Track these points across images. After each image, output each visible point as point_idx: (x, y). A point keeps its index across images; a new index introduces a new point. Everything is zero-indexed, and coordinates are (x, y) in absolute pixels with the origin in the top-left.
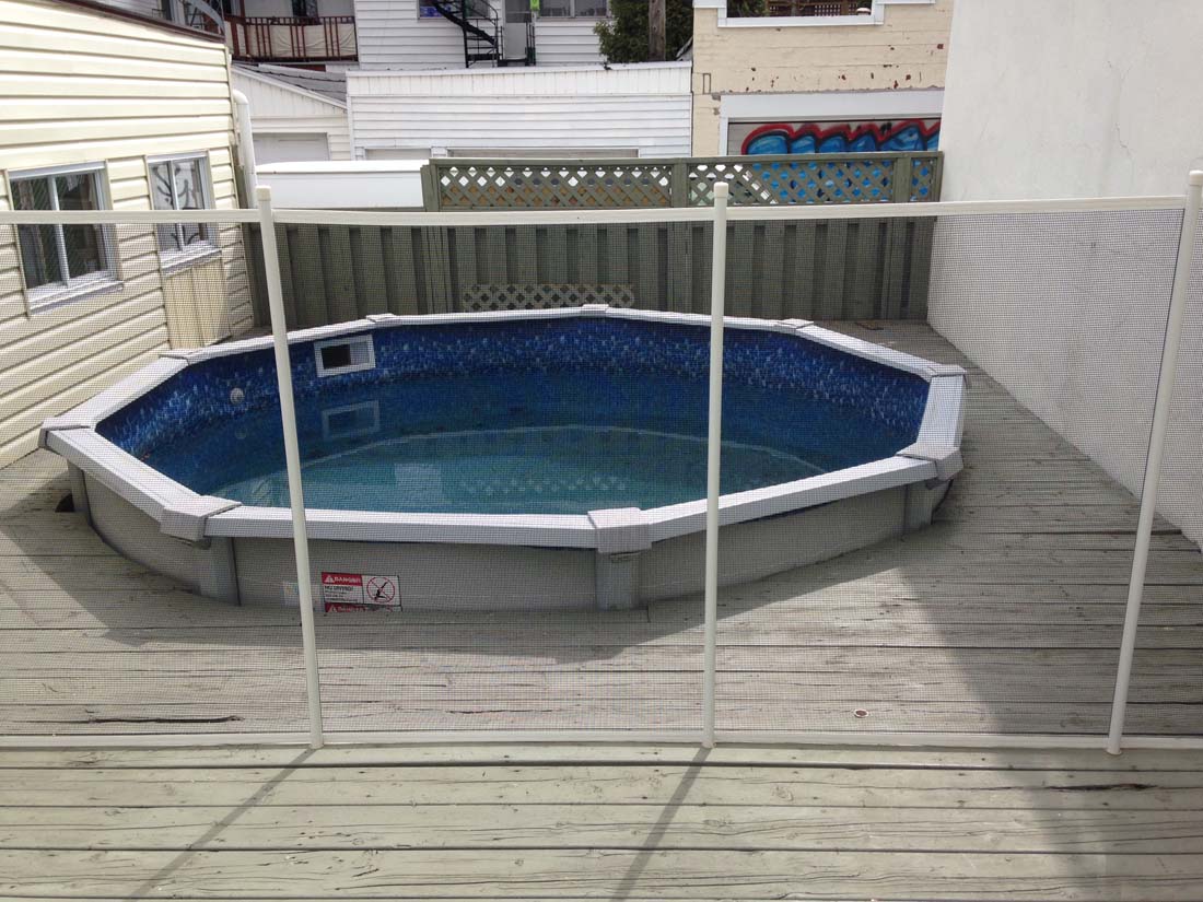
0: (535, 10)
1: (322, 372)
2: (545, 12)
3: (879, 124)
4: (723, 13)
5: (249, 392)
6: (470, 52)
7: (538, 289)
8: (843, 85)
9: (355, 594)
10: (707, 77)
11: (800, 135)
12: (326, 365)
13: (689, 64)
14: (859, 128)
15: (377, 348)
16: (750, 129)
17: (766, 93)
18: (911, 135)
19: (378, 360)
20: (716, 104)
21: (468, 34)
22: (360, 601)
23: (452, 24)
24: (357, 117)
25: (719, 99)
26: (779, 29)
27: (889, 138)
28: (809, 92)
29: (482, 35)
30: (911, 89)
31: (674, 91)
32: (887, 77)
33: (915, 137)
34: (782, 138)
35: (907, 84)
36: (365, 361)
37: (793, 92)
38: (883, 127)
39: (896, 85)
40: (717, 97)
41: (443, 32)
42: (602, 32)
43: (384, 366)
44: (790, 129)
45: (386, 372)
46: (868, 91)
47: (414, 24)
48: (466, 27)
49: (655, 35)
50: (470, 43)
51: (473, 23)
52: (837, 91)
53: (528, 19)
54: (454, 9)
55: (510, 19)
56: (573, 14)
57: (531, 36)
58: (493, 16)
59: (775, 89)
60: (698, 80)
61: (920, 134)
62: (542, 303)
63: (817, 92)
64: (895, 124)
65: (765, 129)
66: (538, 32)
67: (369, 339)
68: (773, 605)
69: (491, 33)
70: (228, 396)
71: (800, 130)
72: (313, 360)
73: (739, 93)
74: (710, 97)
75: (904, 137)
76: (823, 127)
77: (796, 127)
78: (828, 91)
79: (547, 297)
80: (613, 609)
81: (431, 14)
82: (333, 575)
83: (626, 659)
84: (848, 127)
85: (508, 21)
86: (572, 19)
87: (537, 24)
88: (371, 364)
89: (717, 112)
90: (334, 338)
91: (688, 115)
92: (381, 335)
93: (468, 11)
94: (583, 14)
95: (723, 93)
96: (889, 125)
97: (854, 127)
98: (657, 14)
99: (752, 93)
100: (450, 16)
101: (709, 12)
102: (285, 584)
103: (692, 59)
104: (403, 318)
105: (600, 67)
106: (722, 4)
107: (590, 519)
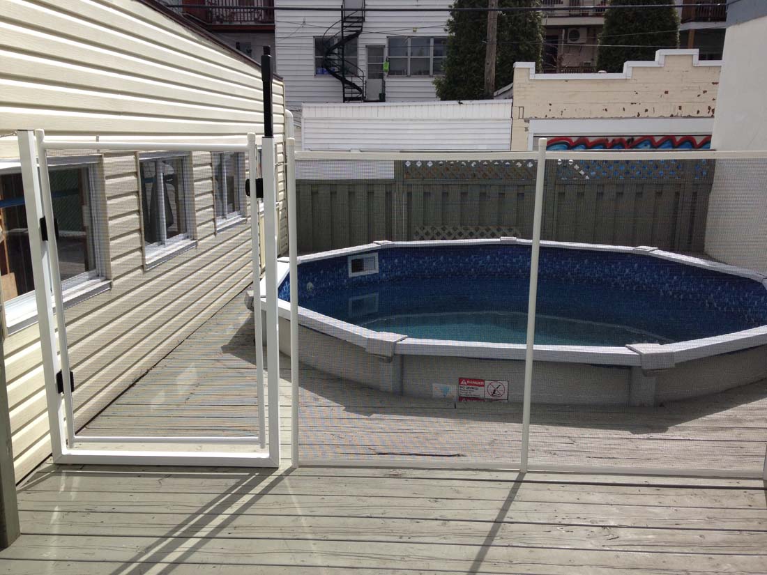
0: (386, 71)
1: (351, 275)
2: (391, 73)
3: (626, 139)
4: (534, 71)
5: (316, 284)
6: (346, 95)
7: (461, 229)
8: (606, 115)
9: (479, 392)
10: (521, 109)
11: (577, 144)
12: (353, 271)
13: (511, 101)
14: (614, 140)
15: (380, 260)
17: (558, 118)
18: (646, 145)
19: (380, 268)
20: (526, 125)
21: (346, 85)
22: (482, 396)
23: (335, 79)
24: (307, 131)
25: (528, 122)
26: (567, 81)
28: (584, 118)
29: (353, 86)
30: (648, 117)
31: (501, 116)
32: (632, 111)
34: (566, 146)
35: (646, 114)
36: (372, 269)
37: (574, 118)
38: (629, 141)
39: (639, 115)
40: (527, 121)
41: (330, 83)
42: (438, 84)
43: (383, 272)
44: (570, 141)
45: (384, 275)
46: (621, 118)
47: (313, 79)
48: (344, 81)
49: (488, 84)
50: (346, 90)
51: (349, 79)
52: (602, 118)
53: (381, 76)
54: (336, 69)
55: (371, 76)
56: (409, 73)
57: (384, 87)
58: (360, 74)
59: (563, 116)
60: (516, 110)
63: (590, 118)
64: (636, 138)
65: (555, 140)
66: (387, 84)
67: (376, 255)
68: (742, 406)
69: (359, 84)
70: (306, 287)
71: (577, 141)
72: (347, 266)
73: (541, 119)
74: (523, 120)
75: (642, 146)
76: (591, 140)
77: (574, 140)
78: (596, 118)
79: (466, 233)
81: (323, 73)
82: (466, 380)
84: (607, 140)
85: (369, 77)
86: (408, 77)
87: (386, 80)
88: (376, 271)
89: (527, 129)
90: (357, 254)
91: (509, 131)
92: (382, 252)
93: (345, 72)
94: (415, 74)
95: (531, 118)
96: (633, 139)
97: (610, 140)
98: (490, 71)
99: (549, 118)
100: (334, 74)
101: (524, 70)
102: (434, 385)
103: (512, 98)
104: (396, 243)
105: (455, 102)
106: (532, 65)
107: (631, 349)
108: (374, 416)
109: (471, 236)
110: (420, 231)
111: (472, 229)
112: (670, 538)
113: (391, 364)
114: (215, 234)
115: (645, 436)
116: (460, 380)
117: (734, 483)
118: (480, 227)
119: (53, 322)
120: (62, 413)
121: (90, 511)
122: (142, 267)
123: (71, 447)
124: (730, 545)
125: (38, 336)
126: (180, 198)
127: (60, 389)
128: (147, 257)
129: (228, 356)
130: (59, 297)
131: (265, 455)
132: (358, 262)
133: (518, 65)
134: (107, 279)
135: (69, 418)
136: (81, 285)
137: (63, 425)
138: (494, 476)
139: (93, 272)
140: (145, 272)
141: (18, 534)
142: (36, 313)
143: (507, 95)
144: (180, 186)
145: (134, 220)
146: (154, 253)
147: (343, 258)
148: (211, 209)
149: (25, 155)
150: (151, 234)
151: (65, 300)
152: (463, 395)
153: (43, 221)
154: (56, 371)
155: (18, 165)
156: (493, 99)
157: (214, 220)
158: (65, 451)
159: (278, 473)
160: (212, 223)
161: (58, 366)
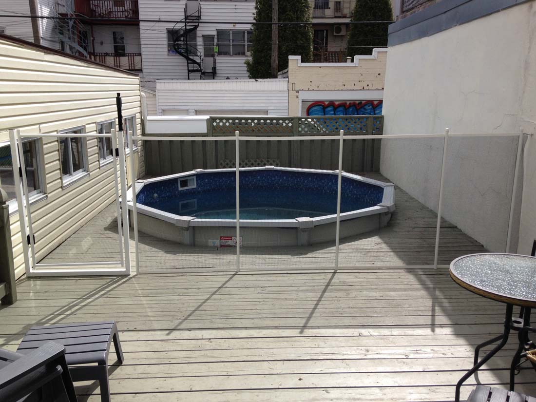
0: (216, 52)
1: (180, 189)
2: (220, 53)
3: (357, 102)
4: (300, 61)
5: (159, 195)
6: (190, 68)
7: (246, 161)
8: (344, 88)
9: (229, 243)
10: (294, 84)
11: (328, 106)
12: (181, 187)
13: (287, 79)
14: (350, 103)
15: (197, 180)
16: (310, 103)
17: (316, 90)
18: (369, 106)
19: (197, 185)
20: (297, 94)
21: (189, 62)
22: (231, 245)
23: (182, 57)
24: (160, 97)
25: (298, 92)
26: (320, 67)
27: (361, 108)
28: (331, 90)
29: (194, 62)
30: (369, 90)
31: (281, 89)
32: (359, 86)
33: (371, 107)
34: (322, 107)
35: (368, 88)
36: (193, 185)
37: (325, 90)
38: (359, 103)
39: (363, 88)
40: (297, 92)
41: (179, 61)
42: (247, 63)
43: (199, 187)
44: (324, 104)
45: (200, 189)
46: (353, 90)
47: (166, 57)
48: (188, 59)
49: (273, 68)
50: (189, 65)
51: (191, 57)
52: (342, 90)
53: (213, 56)
54: (183, 51)
55: (206, 55)
56: (232, 54)
57: (215, 63)
58: (199, 54)
59: (320, 89)
60: (290, 85)
61: (373, 107)
62: (248, 166)
63: (335, 90)
64: (363, 102)
65: (316, 103)
66: (217, 61)
67: (195, 178)
69: (198, 61)
70: (153, 196)
71: (329, 104)
72: (178, 184)
73: (305, 90)
74: (295, 92)
75: (367, 107)
76: (337, 103)
77: (327, 103)
78: (339, 90)
79: (249, 164)
80: (302, 245)
81: (173, 53)
82: (223, 237)
83: (309, 255)
84: (346, 103)
86: (232, 56)
87: (217, 58)
88: (195, 186)
89: (297, 97)
90: (183, 177)
91: (287, 98)
92: (198, 176)
93: (189, 53)
94: (236, 54)
95: (300, 90)
96: (361, 102)
97: (348, 103)
98: (275, 61)
99: (311, 90)
100: (181, 54)
101: (294, 60)
102: (209, 240)
103: (288, 77)
104: (206, 170)
105: (254, 80)
106: (299, 57)
107: (297, 220)
108: (178, 255)
109: (252, 165)
110: (223, 163)
111: (253, 161)
112: (285, 289)
113: (188, 232)
114: (99, 168)
115: (297, 257)
116: (221, 237)
117: (322, 271)
118: (257, 160)
119: (25, 212)
120: (30, 254)
121: (46, 292)
122: (62, 187)
123: (34, 269)
124: (307, 290)
125: (19, 219)
126: (80, 150)
127: (29, 243)
128: (64, 182)
129: (108, 232)
130: (28, 201)
131: (124, 270)
132: (184, 182)
133: (290, 57)
134: (45, 194)
135: (33, 257)
136: (35, 197)
137: (31, 260)
138: (225, 273)
139: (39, 190)
140: (63, 190)
141: (16, 300)
142: (17, 209)
143: (285, 76)
144: (79, 145)
145: (57, 164)
146: (67, 180)
147: (176, 180)
148: (97, 155)
149: (12, 138)
150: (65, 170)
151: (30, 202)
152: (223, 244)
153: (20, 169)
154: (27, 235)
155: (9, 143)
156: (277, 78)
157: (99, 161)
158: (32, 271)
159: (129, 277)
160: (98, 162)
161: (28, 232)
